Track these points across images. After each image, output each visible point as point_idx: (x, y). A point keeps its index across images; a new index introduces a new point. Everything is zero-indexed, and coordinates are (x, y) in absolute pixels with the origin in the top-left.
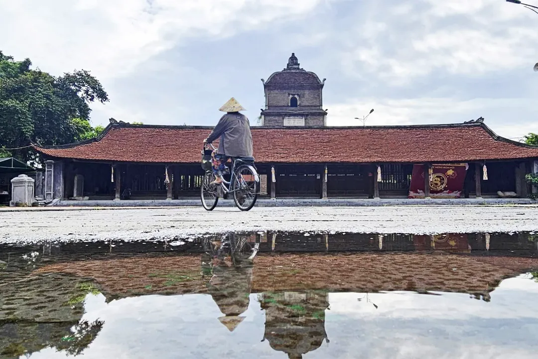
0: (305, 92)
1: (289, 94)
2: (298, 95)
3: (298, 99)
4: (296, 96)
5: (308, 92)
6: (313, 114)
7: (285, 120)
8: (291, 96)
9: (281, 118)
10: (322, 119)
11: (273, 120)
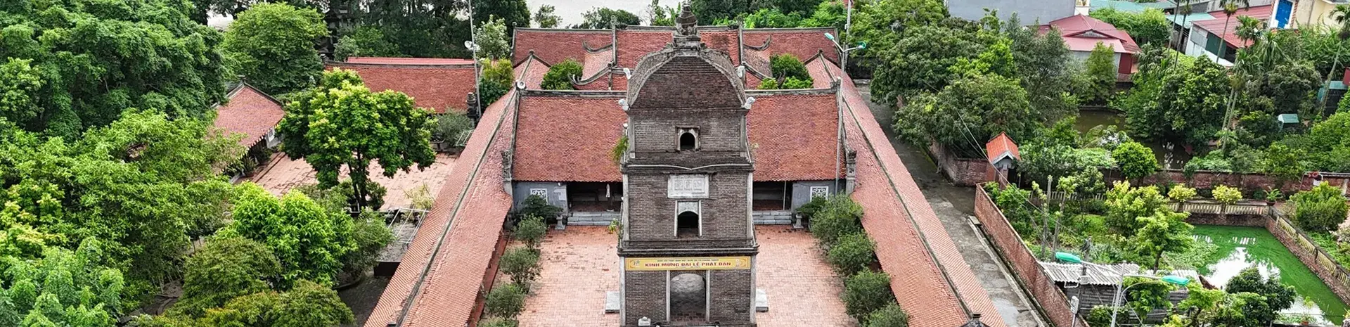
0: (712, 123)
1: (677, 129)
2: (695, 129)
3: (695, 136)
4: (692, 132)
5: (716, 123)
6: (725, 171)
7: (669, 182)
8: (681, 132)
9: (662, 179)
10: (742, 180)
11: (646, 183)
